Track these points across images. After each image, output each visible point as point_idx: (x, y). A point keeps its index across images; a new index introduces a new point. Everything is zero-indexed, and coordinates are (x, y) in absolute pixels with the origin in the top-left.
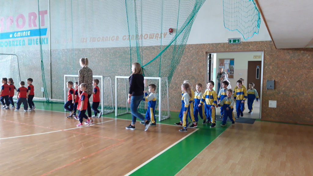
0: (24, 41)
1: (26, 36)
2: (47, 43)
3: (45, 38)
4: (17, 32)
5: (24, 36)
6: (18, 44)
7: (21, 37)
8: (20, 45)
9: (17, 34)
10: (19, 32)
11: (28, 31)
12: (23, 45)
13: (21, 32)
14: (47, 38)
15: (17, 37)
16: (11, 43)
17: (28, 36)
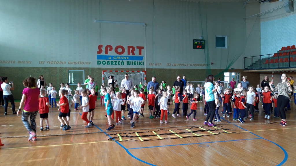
0: (122, 62)
1: (125, 59)
2: (143, 65)
3: (141, 62)
4: (116, 56)
5: (123, 59)
6: (117, 63)
7: (120, 59)
8: (119, 64)
9: (116, 57)
10: (118, 56)
11: (127, 57)
12: (122, 64)
13: (120, 56)
14: (143, 62)
15: (116, 59)
16: (110, 63)
17: (127, 59)
